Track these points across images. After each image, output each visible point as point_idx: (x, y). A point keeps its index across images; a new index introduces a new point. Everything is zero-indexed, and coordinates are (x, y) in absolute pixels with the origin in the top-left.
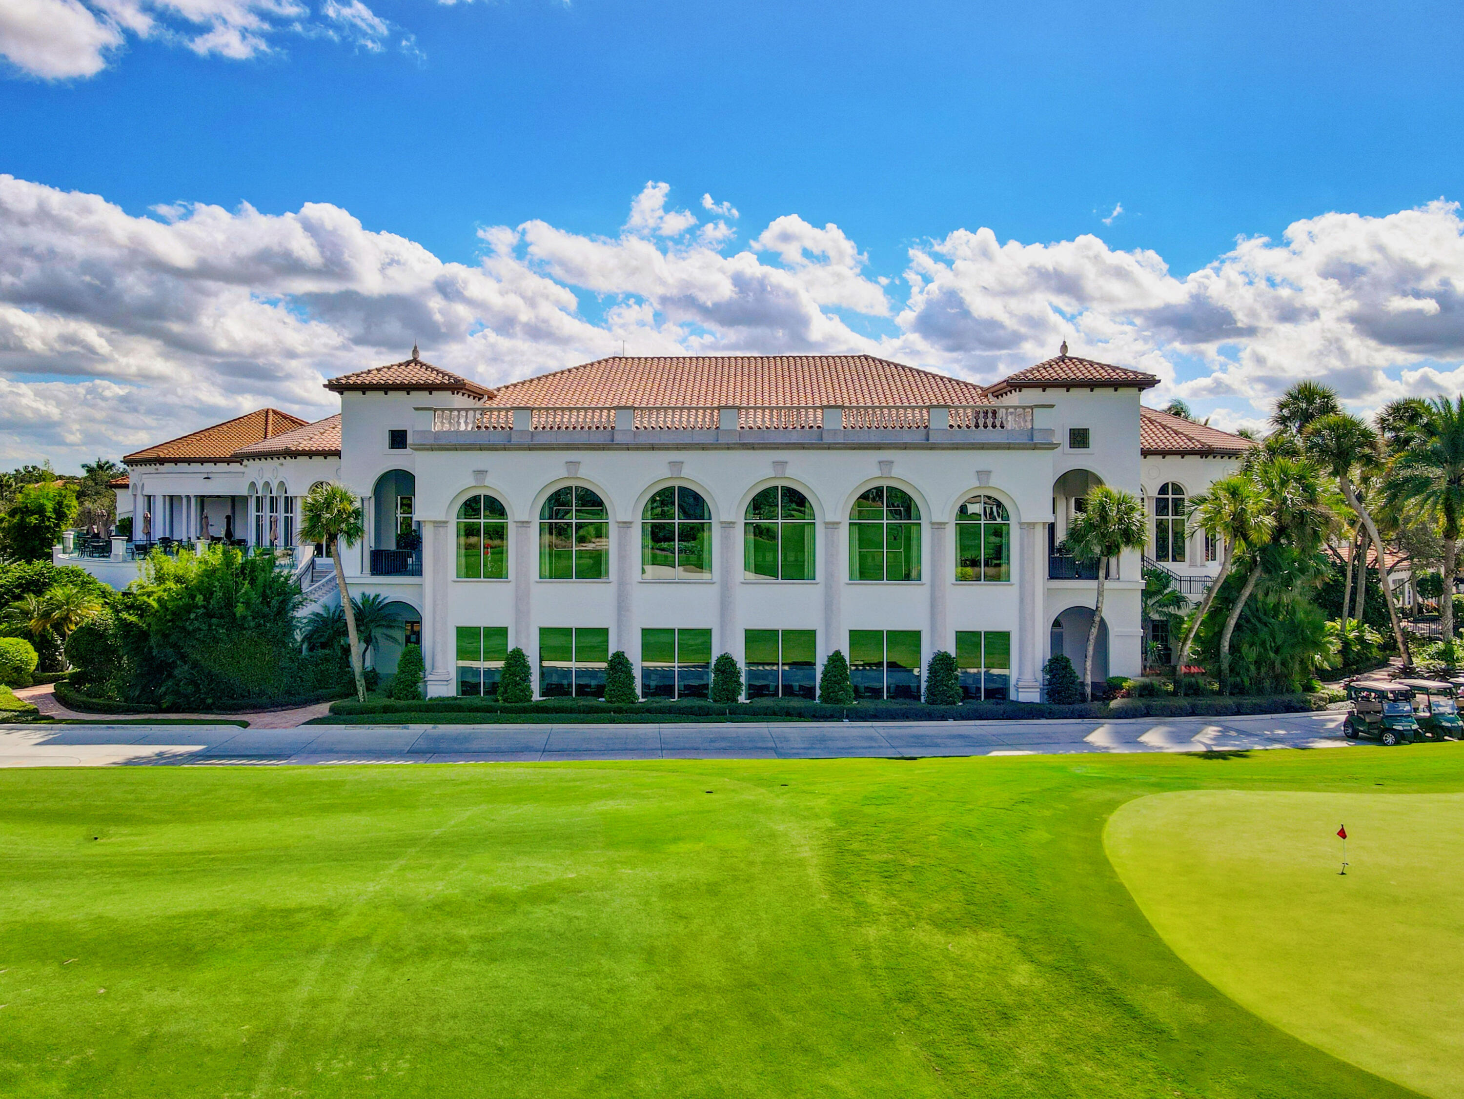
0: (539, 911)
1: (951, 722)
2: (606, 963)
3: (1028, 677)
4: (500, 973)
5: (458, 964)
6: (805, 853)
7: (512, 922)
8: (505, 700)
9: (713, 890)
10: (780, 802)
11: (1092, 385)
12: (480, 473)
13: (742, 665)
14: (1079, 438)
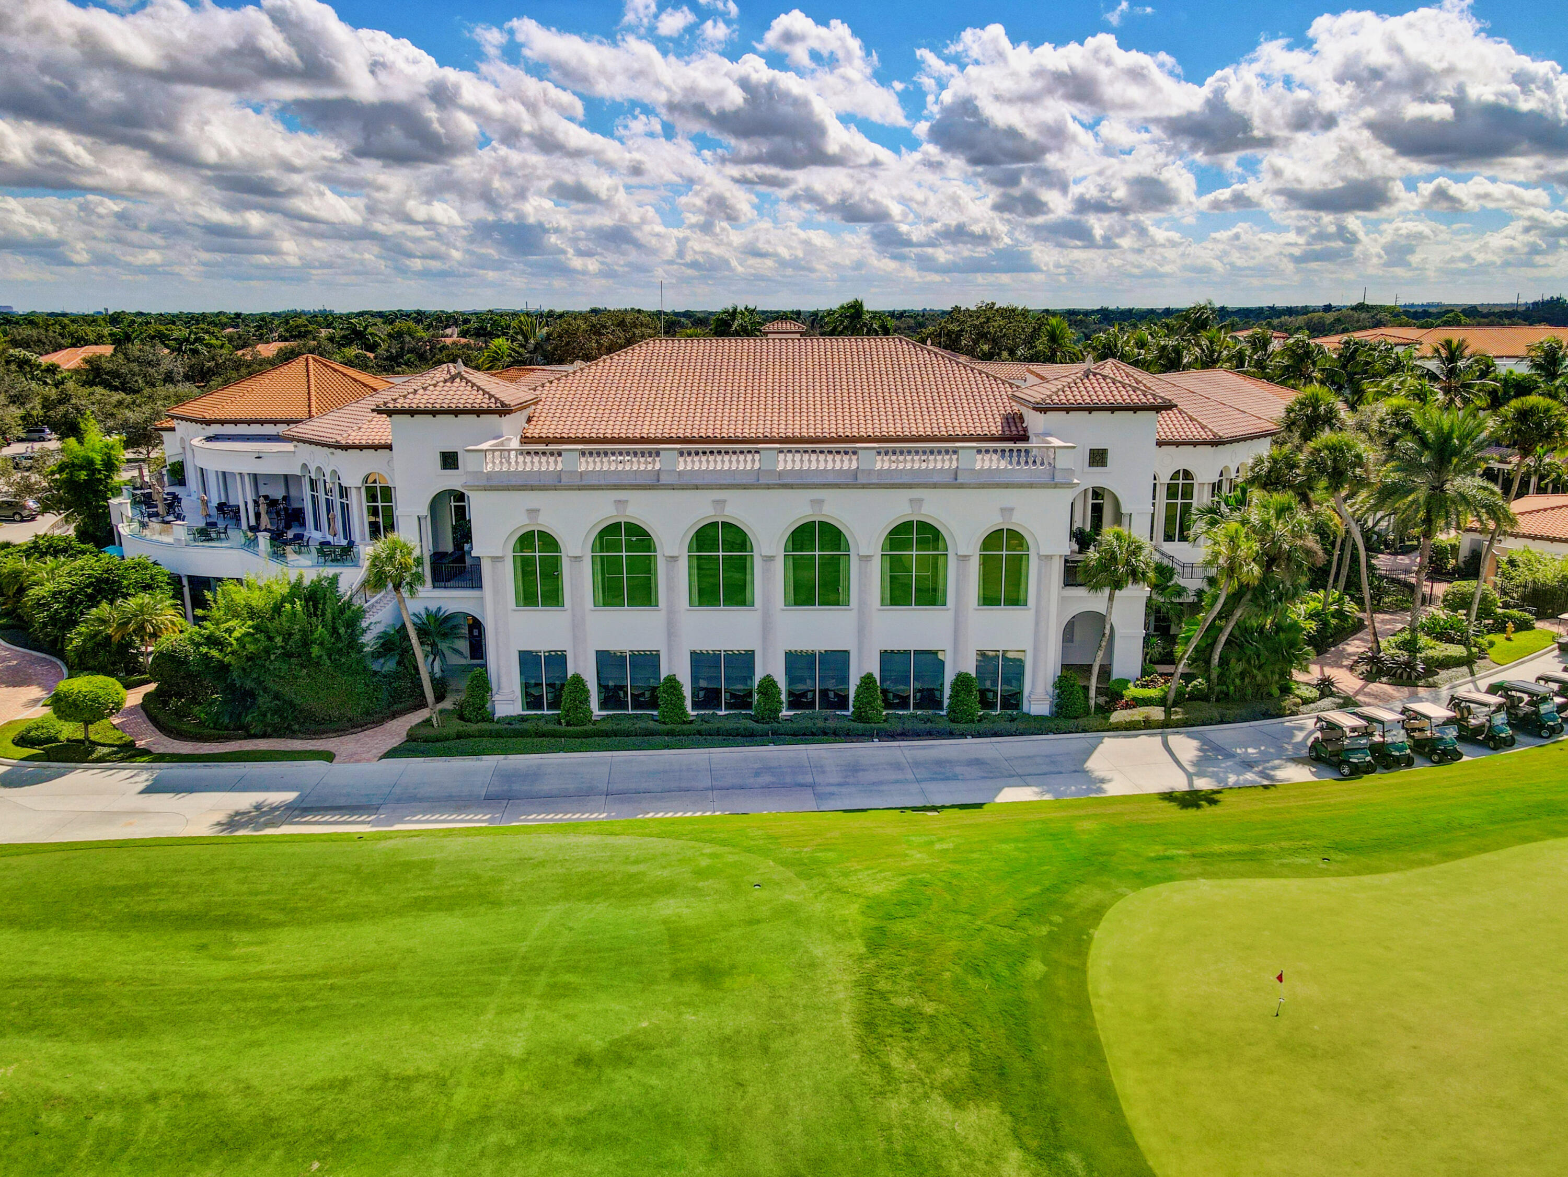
0: (620, 1076)
1: (969, 740)
2: (679, 1150)
3: (1039, 689)
4: (593, 1166)
6: (841, 993)
7: (598, 1093)
8: (568, 724)
9: (763, 1044)
10: (820, 907)
11: (1113, 409)
12: (533, 512)
13: (782, 684)
14: (1098, 458)
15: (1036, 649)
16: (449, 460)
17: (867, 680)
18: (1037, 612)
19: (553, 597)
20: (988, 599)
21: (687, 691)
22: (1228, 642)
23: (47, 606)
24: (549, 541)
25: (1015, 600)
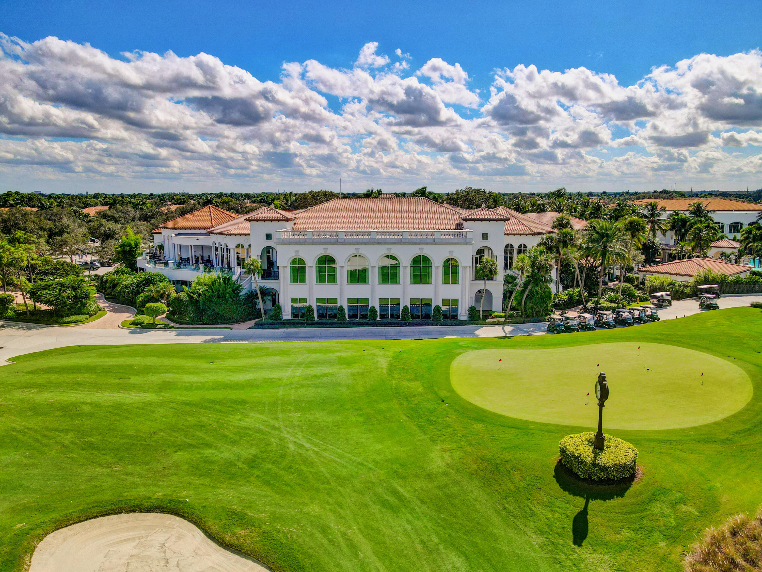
0: (325, 379)
1: (439, 326)
2: (339, 388)
3: (463, 312)
4: (319, 390)
5: (310, 388)
6: (384, 366)
7: (319, 381)
8: (307, 320)
9: (362, 374)
10: (381, 353)
11: (489, 220)
12: (297, 252)
13: (378, 309)
14: (485, 236)
15: (462, 299)
16: (269, 236)
17: (406, 307)
18: (462, 285)
19: (303, 281)
20: (446, 281)
21: (346, 311)
22: (527, 297)
23: (130, 288)
24: (302, 262)
25: (455, 281)
